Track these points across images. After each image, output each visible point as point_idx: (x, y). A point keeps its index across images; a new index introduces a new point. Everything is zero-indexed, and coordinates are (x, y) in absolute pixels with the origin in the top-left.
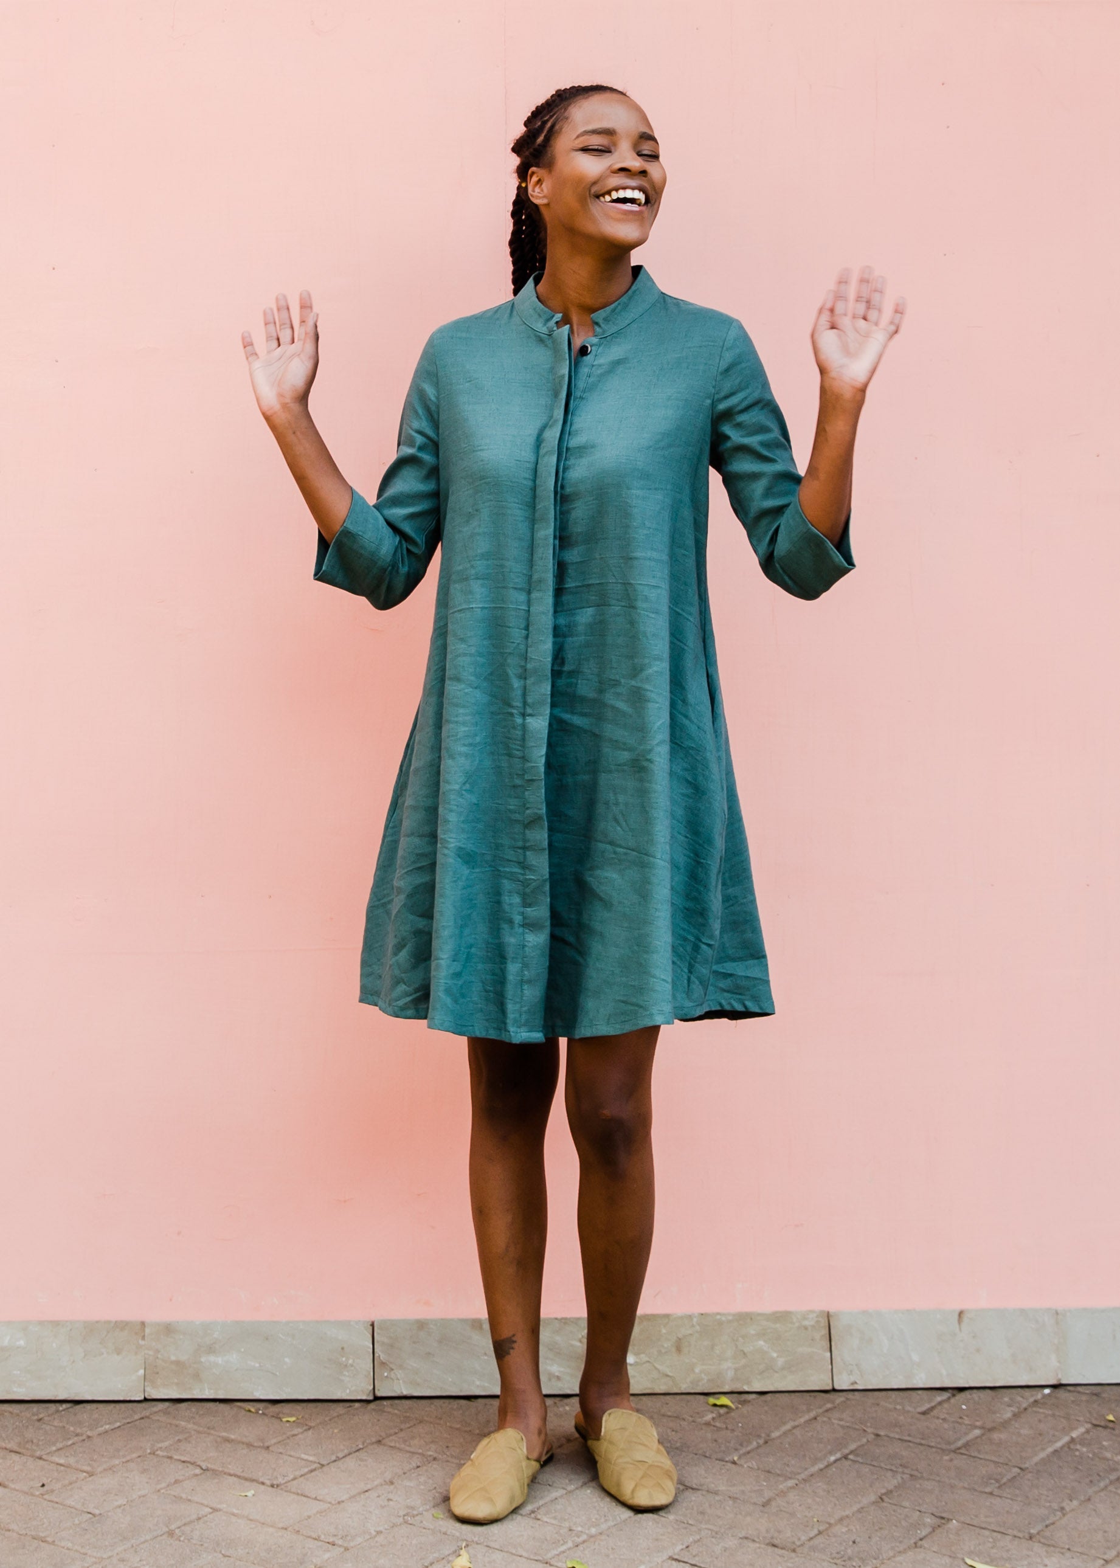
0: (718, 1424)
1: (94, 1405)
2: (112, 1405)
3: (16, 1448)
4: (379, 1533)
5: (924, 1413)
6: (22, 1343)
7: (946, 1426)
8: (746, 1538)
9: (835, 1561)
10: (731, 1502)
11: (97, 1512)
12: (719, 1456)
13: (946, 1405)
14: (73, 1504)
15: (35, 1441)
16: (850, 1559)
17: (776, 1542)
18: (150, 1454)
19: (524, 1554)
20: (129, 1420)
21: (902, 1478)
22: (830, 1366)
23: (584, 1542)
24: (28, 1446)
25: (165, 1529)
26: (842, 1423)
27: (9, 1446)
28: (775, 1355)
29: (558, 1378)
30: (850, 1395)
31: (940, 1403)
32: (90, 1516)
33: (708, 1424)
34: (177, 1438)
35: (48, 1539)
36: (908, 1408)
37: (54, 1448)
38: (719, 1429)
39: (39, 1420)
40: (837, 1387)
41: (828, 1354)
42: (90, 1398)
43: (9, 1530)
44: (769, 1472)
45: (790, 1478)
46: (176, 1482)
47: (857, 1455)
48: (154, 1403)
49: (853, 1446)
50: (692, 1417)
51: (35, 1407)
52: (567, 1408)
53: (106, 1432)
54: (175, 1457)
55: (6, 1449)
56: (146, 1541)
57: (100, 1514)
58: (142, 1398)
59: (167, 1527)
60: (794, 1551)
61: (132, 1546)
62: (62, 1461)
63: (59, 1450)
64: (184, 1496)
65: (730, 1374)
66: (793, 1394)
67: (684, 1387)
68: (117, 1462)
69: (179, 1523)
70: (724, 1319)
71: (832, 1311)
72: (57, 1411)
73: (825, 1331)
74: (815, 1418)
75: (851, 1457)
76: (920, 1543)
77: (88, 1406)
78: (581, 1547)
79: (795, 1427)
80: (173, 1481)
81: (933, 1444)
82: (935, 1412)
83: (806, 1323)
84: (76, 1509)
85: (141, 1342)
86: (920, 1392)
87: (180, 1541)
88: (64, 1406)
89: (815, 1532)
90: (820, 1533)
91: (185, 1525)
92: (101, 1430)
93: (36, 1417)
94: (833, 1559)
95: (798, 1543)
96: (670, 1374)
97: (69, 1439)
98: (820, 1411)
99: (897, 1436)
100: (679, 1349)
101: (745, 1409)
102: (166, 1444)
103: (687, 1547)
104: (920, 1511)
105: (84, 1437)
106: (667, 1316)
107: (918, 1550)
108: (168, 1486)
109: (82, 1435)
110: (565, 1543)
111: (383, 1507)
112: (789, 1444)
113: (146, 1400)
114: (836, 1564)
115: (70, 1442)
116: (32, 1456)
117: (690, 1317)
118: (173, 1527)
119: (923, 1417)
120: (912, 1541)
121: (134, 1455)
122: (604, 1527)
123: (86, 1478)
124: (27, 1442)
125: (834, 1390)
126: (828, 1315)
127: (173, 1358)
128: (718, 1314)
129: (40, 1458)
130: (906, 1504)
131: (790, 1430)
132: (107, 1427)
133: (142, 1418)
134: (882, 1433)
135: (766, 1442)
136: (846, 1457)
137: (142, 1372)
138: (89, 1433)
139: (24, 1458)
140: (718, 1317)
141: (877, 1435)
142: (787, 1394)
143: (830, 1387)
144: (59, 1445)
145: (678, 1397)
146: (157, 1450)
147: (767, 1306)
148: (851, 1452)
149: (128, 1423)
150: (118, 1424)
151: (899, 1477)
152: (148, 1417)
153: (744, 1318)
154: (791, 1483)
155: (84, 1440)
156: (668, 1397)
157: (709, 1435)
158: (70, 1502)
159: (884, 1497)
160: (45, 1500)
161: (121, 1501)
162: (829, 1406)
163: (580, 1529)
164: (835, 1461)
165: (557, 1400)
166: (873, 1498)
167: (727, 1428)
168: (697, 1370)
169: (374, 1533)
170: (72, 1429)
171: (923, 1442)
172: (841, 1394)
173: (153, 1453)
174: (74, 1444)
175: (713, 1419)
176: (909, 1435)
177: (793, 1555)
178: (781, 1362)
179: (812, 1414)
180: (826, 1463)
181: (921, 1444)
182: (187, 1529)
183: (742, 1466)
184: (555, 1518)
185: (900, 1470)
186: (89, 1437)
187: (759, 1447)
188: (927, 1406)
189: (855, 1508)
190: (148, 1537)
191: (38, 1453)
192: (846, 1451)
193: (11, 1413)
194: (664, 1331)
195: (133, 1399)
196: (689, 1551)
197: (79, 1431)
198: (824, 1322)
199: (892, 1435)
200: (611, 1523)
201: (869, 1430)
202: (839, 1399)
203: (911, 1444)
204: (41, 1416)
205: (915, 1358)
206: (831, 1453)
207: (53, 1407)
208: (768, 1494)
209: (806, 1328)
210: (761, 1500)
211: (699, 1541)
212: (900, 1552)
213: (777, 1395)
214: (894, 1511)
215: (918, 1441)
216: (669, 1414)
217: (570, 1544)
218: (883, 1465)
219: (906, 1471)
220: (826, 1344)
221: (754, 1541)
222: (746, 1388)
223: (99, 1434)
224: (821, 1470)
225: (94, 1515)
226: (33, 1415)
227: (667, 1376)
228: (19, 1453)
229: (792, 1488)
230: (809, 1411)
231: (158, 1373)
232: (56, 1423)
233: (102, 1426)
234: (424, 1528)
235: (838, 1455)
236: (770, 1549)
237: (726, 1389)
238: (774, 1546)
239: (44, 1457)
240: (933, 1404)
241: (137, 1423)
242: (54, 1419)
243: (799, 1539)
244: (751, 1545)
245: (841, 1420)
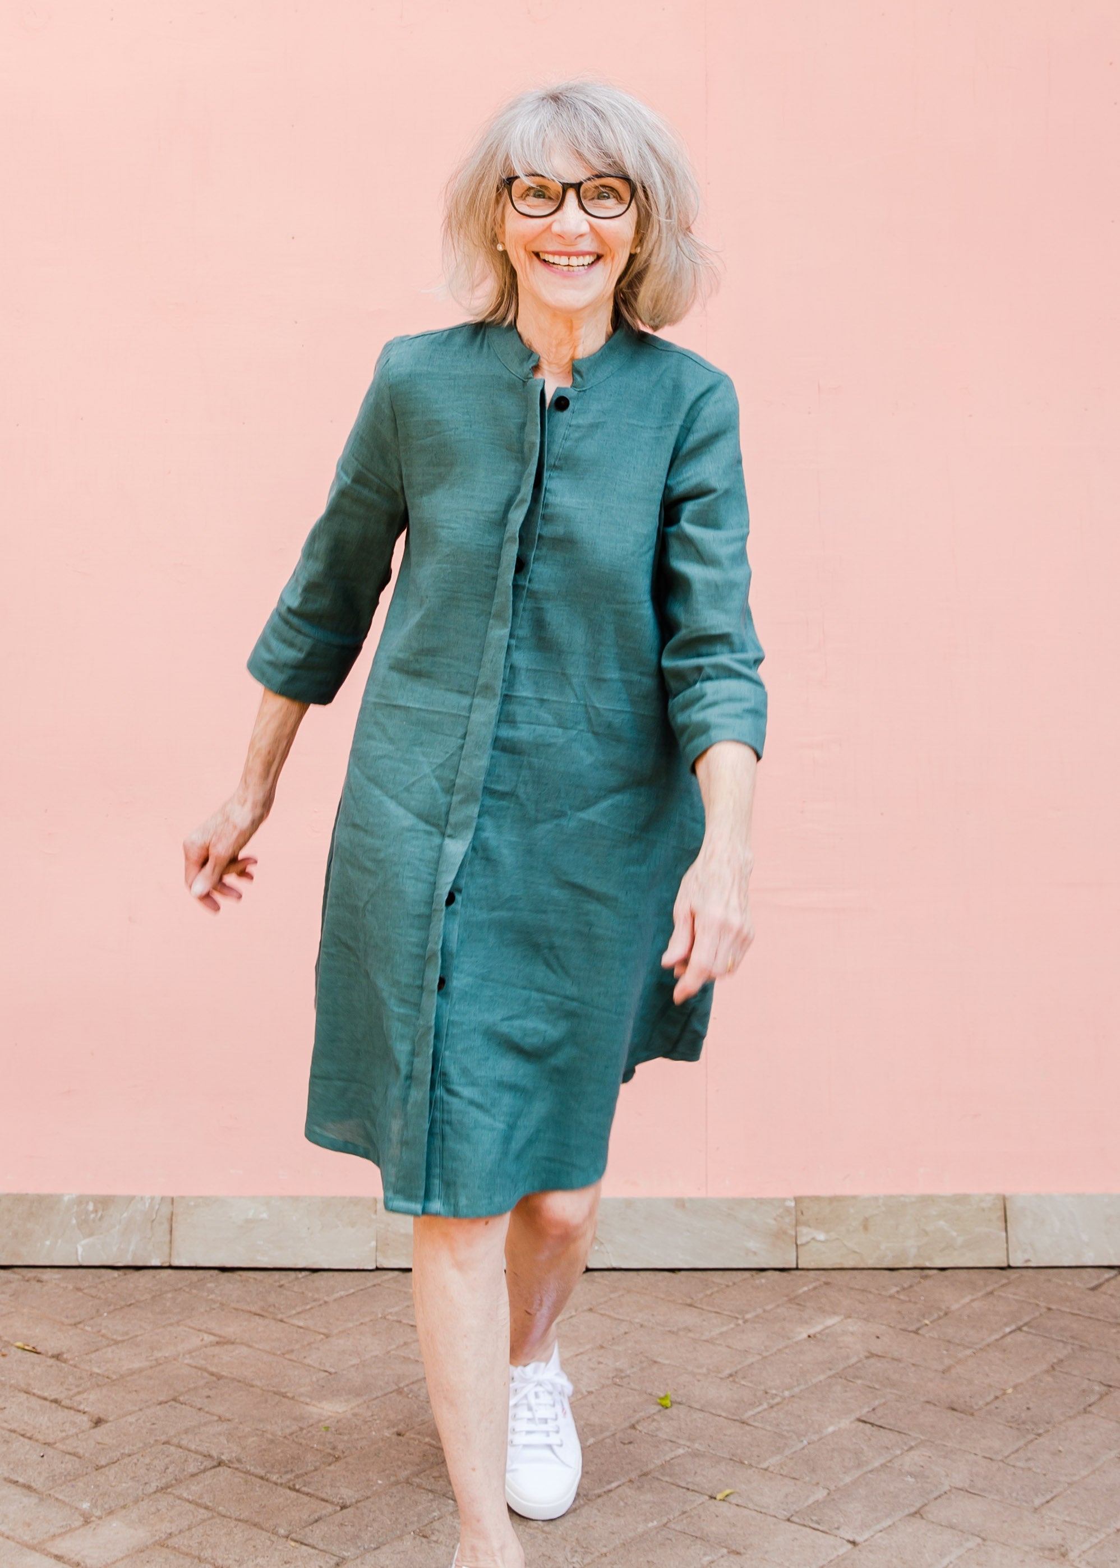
0: (902, 1297)
1: (331, 1274)
2: (347, 1274)
3: (259, 1311)
4: (590, 1393)
5: (1093, 1289)
6: (265, 1216)
7: (1113, 1301)
8: (928, 1402)
9: (1011, 1424)
10: (913, 1369)
11: (332, 1370)
12: (904, 1326)
13: (1113, 1282)
14: (311, 1363)
15: (277, 1305)
16: (1024, 1423)
17: (956, 1406)
18: (381, 1318)
19: (724, 1414)
20: (362, 1287)
21: (1073, 1349)
22: (1005, 1245)
23: (778, 1404)
24: (271, 1309)
25: (395, 1387)
26: (1017, 1297)
27: (253, 1309)
28: (954, 1234)
29: (755, 1253)
30: (1024, 1272)
31: (1108, 1280)
32: (327, 1374)
33: (891, 1297)
34: (406, 1304)
35: (289, 1394)
36: (1078, 1284)
37: (294, 1312)
38: (903, 1302)
39: (281, 1286)
40: (1012, 1264)
41: (1004, 1234)
42: (326, 1267)
43: (252, 1386)
44: (949, 1341)
45: (968, 1348)
46: (405, 1344)
47: (1031, 1327)
48: (384, 1272)
49: (1026, 1319)
50: (877, 1289)
51: (277, 1275)
52: (763, 1281)
53: (342, 1297)
54: (404, 1321)
55: (250, 1312)
56: (377, 1398)
57: (336, 1373)
58: (374, 1267)
59: (396, 1384)
60: (972, 1415)
61: (365, 1402)
62: (301, 1324)
63: (299, 1313)
64: (412, 1357)
65: (913, 1251)
66: (971, 1271)
67: (870, 1264)
68: (351, 1325)
69: (407, 1382)
70: (907, 1200)
71: (1007, 1194)
72: (297, 1278)
73: (1001, 1213)
74: (991, 1293)
75: (1025, 1329)
76: (1089, 1409)
77: (325, 1274)
78: (775, 1409)
79: (973, 1301)
80: (402, 1343)
81: (1101, 1318)
82: (1103, 1289)
83: (983, 1205)
84: (314, 1368)
85: (374, 1216)
86: (1089, 1270)
87: (408, 1398)
88: (304, 1273)
89: (992, 1397)
90: (997, 1398)
91: (413, 1383)
92: (336, 1295)
93: (278, 1284)
94: (1008, 1422)
95: (976, 1407)
96: (858, 1250)
97: (307, 1304)
98: (996, 1286)
99: (1068, 1310)
100: (866, 1228)
101: (927, 1283)
102: (396, 1309)
103: (874, 1409)
104: (1089, 1380)
105: (321, 1302)
106: (854, 1197)
107: (1087, 1415)
108: (398, 1347)
109: (319, 1300)
110: (761, 1404)
111: (593, 1369)
112: (969, 1316)
113: (377, 1269)
114: (1011, 1427)
115: (308, 1307)
116: (275, 1319)
117: (876, 1199)
118: (402, 1385)
119: (1091, 1293)
120: (1082, 1407)
121: (367, 1319)
122: (797, 1390)
123: (322, 1339)
124: (270, 1306)
125: (1009, 1267)
126: (1004, 1199)
127: (402, 1231)
128: (902, 1196)
129: (282, 1321)
130: (1075, 1372)
131: (968, 1303)
132: (342, 1293)
133: (374, 1286)
134: (1053, 1307)
135: (946, 1314)
136: (1019, 1329)
137: (373, 1243)
138: (326, 1299)
139: (267, 1321)
140: (902, 1199)
141: (1049, 1309)
142: (965, 1271)
143: (1005, 1265)
144: (299, 1309)
145: (865, 1272)
146: (388, 1315)
147: (947, 1189)
148: (1026, 1324)
149: (362, 1290)
150: (352, 1291)
151: (1069, 1347)
152: (379, 1285)
153: (926, 1200)
154: (969, 1352)
155: (321, 1305)
156: (855, 1272)
157: (893, 1307)
158: (308, 1361)
159: (1056, 1366)
160: (286, 1358)
161: (355, 1361)
162: (1004, 1281)
163: (774, 1392)
164: (1011, 1332)
165: (754, 1273)
166: (1045, 1366)
167: (910, 1301)
168: (883, 1247)
169: (585, 1393)
170: (310, 1294)
171: (1093, 1316)
172: (1015, 1270)
173: (384, 1318)
174: (312, 1308)
175: (898, 1292)
176: (1079, 1309)
177: (971, 1418)
178: (960, 1240)
179: (989, 1289)
180: (1001, 1334)
181: (1090, 1318)
182: (415, 1387)
183: (923, 1336)
184: (751, 1382)
185: (1071, 1341)
186: (326, 1302)
187: (940, 1318)
188: (1095, 1283)
189: (1029, 1375)
190: (379, 1394)
191: (280, 1316)
192: (1021, 1323)
193: (255, 1279)
194: (852, 1211)
195: (366, 1268)
196: (875, 1414)
197: (316, 1296)
198: (1000, 1205)
199: (1064, 1309)
200: (803, 1387)
201: (1043, 1304)
202: (1013, 1275)
203: (1081, 1318)
204: (282, 1283)
205: (1085, 1238)
206: (1006, 1325)
207: (292, 1274)
208: (947, 1362)
209: (983, 1210)
210: (940, 1368)
211: (884, 1404)
212: (1070, 1417)
213: (957, 1271)
214: (1065, 1379)
215: (1087, 1315)
216: (857, 1287)
217: (765, 1406)
218: (1054, 1336)
219: (1077, 1342)
220: (1002, 1225)
221: (935, 1405)
222: (928, 1264)
223: (335, 1300)
224: (997, 1340)
225: (330, 1373)
226: (275, 1282)
227: (855, 1252)
228: (262, 1316)
229: (970, 1356)
230: (986, 1285)
231: (388, 1245)
232: (296, 1289)
233: (338, 1292)
234: (632, 1389)
235: (1013, 1327)
236: (950, 1413)
237: (910, 1265)
238: (953, 1409)
239: (285, 1320)
240: (1101, 1280)
241: (370, 1290)
242: (294, 1285)
243: (977, 1404)
244: (932, 1407)
245: (1014, 1294)
